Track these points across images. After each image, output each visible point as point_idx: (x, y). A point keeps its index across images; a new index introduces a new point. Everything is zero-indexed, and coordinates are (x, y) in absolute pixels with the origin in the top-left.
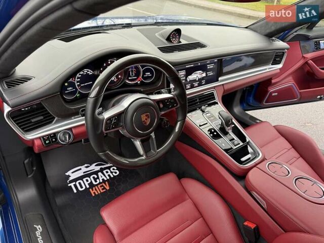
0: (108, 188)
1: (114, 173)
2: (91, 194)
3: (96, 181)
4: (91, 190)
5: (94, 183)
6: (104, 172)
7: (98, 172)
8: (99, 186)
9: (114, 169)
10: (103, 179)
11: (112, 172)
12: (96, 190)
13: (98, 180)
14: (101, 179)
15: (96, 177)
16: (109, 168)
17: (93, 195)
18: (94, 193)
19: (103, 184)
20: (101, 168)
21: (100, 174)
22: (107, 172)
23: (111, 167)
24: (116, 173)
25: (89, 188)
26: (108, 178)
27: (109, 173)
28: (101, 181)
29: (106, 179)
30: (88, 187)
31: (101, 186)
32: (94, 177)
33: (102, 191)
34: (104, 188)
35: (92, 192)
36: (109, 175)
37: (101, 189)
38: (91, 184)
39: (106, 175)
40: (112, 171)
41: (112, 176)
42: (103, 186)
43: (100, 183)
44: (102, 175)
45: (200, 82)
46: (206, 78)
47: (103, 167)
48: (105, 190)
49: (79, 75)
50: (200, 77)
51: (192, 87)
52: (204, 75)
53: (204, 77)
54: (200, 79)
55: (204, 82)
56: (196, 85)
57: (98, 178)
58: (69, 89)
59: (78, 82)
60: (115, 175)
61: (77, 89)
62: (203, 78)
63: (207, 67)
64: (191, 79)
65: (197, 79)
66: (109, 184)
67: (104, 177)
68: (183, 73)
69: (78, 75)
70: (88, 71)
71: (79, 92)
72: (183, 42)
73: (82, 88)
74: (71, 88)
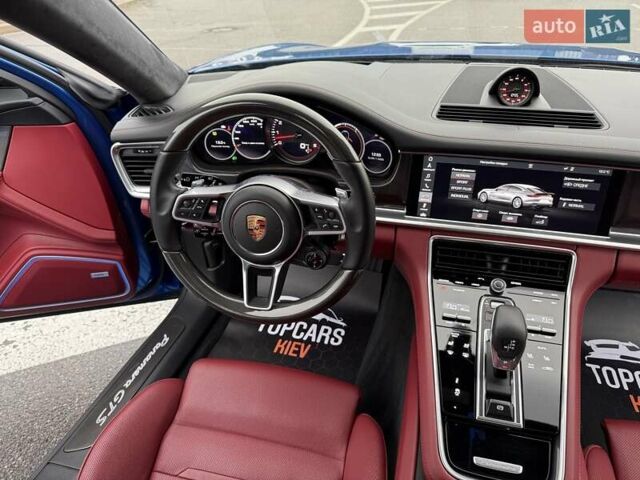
0: (302, 355)
1: (333, 339)
2: (274, 348)
3: (298, 334)
4: (280, 341)
5: (294, 335)
6: (323, 328)
7: (316, 322)
8: (295, 343)
9: (339, 333)
10: (310, 338)
11: (331, 336)
12: (285, 346)
13: (302, 334)
14: (308, 334)
15: (305, 326)
16: (334, 326)
17: (275, 351)
18: (280, 349)
19: (303, 345)
20: (324, 320)
21: (314, 327)
22: (326, 331)
23: (341, 327)
24: (336, 340)
25: (281, 337)
26: (319, 341)
27: (327, 335)
28: (305, 339)
29: (313, 340)
30: (281, 334)
31: (296, 346)
32: (302, 326)
33: (291, 354)
34: (298, 352)
35: (278, 345)
36: (323, 338)
37: (293, 348)
38: (288, 334)
39: (321, 333)
40: (335, 334)
41: (326, 342)
42: (299, 347)
43: (301, 340)
44: (315, 332)
45: (527, 215)
46: (552, 212)
47: (328, 319)
48: (295, 355)
49: (241, 123)
50: (527, 200)
51: (494, 219)
52: (547, 200)
53: (548, 206)
54: (530, 207)
55: (542, 219)
56: (510, 219)
57: (306, 331)
58: (219, 143)
59: (236, 135)
60: (332, 342)
61: (233, 148)
62: (540, 209)
63: (562, 182)
64: (491, 198)
65: (517, 204)
66: (309, 350)
67: (314, 336)
68: (468, 176)
69: (238, 123)
70: (259, 122)
71: (237, 154)
72: (542, 104)
73: (243, 147)
74: (222, 143)
